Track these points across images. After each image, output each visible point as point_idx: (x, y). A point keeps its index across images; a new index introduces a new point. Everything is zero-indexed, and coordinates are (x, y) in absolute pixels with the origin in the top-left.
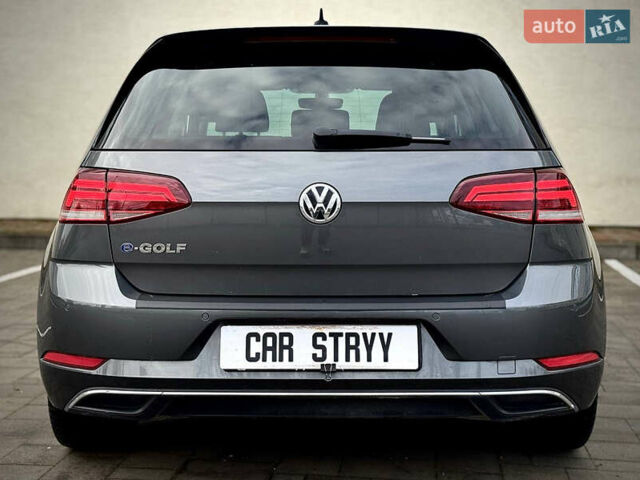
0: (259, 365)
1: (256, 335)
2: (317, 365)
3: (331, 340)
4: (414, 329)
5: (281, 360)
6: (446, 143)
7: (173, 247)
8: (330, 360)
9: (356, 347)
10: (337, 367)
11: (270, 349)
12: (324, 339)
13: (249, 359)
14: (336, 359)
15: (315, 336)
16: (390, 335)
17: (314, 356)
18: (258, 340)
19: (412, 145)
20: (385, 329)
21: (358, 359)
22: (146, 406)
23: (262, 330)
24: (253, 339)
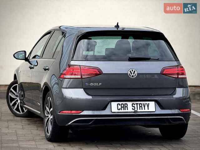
0: (120, 111)
1: (119, 104)
2: (133, 111)
3: (136, 105)
4: (154, 102)
5: (125, 110)
6: (158, 59)
7: (98, 84)
8: (136, 109)
9: (141, 107)
10: (138, 111)
11: (122, 107)
12: (134, 105)
13: (118, 109)
14: (137, 109)
15: (132, 104)
16: (149, 104)
17: (133, 108)
18: (120, 105)
19: (150, 60)
20: (148, 102)
21: (142, 109)
22: (92, 121)
23: (120, 103)
24: (119, 105)
